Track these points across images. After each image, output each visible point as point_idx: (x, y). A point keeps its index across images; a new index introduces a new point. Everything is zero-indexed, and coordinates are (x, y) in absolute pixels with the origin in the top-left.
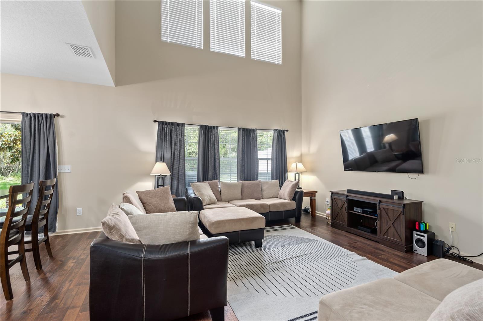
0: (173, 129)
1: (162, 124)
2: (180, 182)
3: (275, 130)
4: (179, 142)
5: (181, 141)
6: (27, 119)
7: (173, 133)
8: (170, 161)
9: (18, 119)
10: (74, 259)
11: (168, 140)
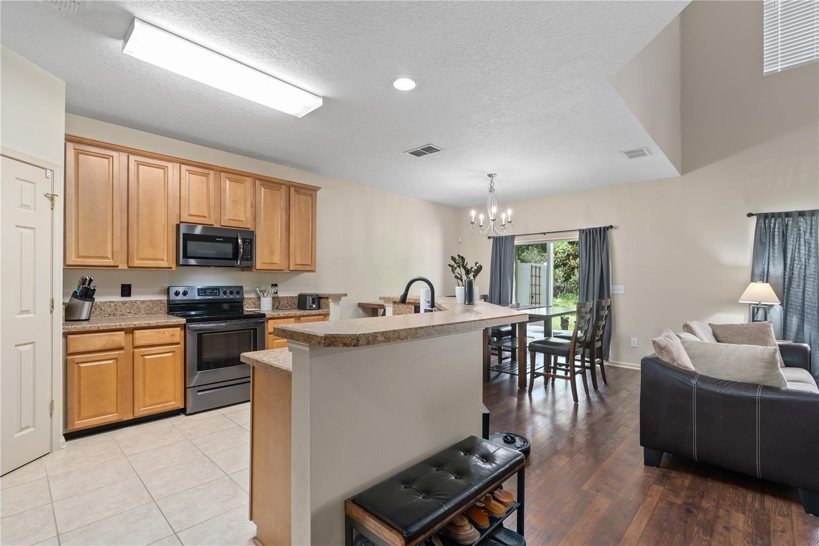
0: (790, 223)
1: (764, 217)
2: (806, 319)
4: (805, 246)
5: (810, 244)
6: (583, 236)
7: (789, 231)
8: (781, 280)
9: (576, 237)
10: (628, 391)
11: (776, 243)
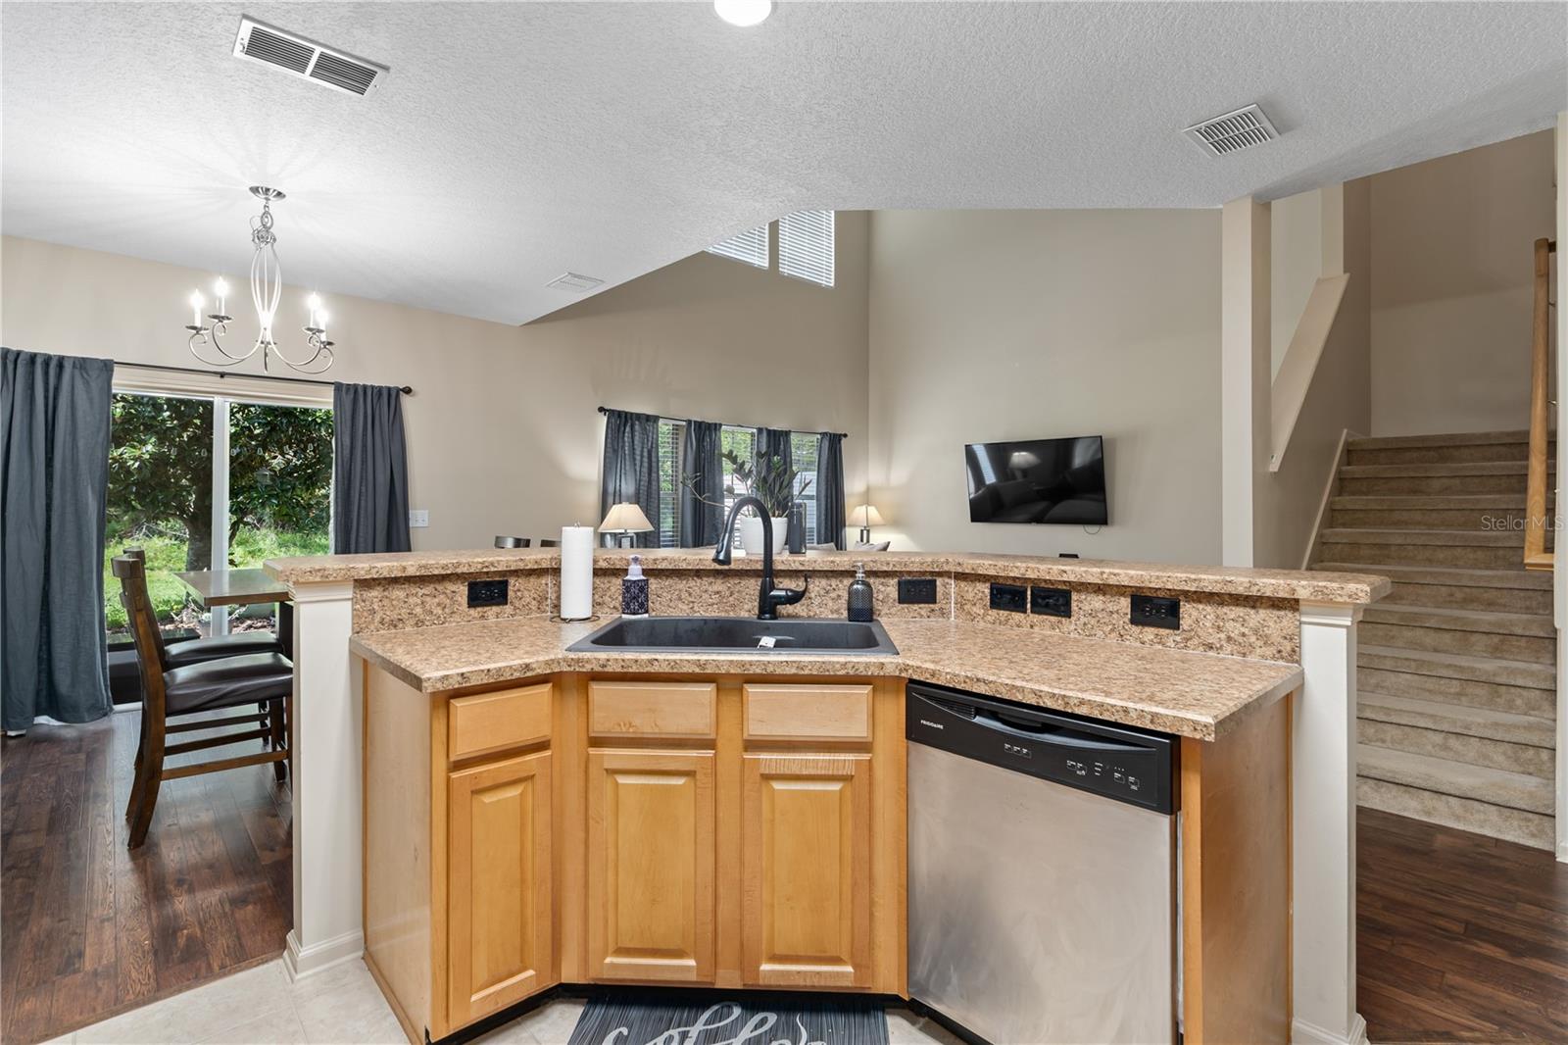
1: (614, 416)
3: (824, 434)
